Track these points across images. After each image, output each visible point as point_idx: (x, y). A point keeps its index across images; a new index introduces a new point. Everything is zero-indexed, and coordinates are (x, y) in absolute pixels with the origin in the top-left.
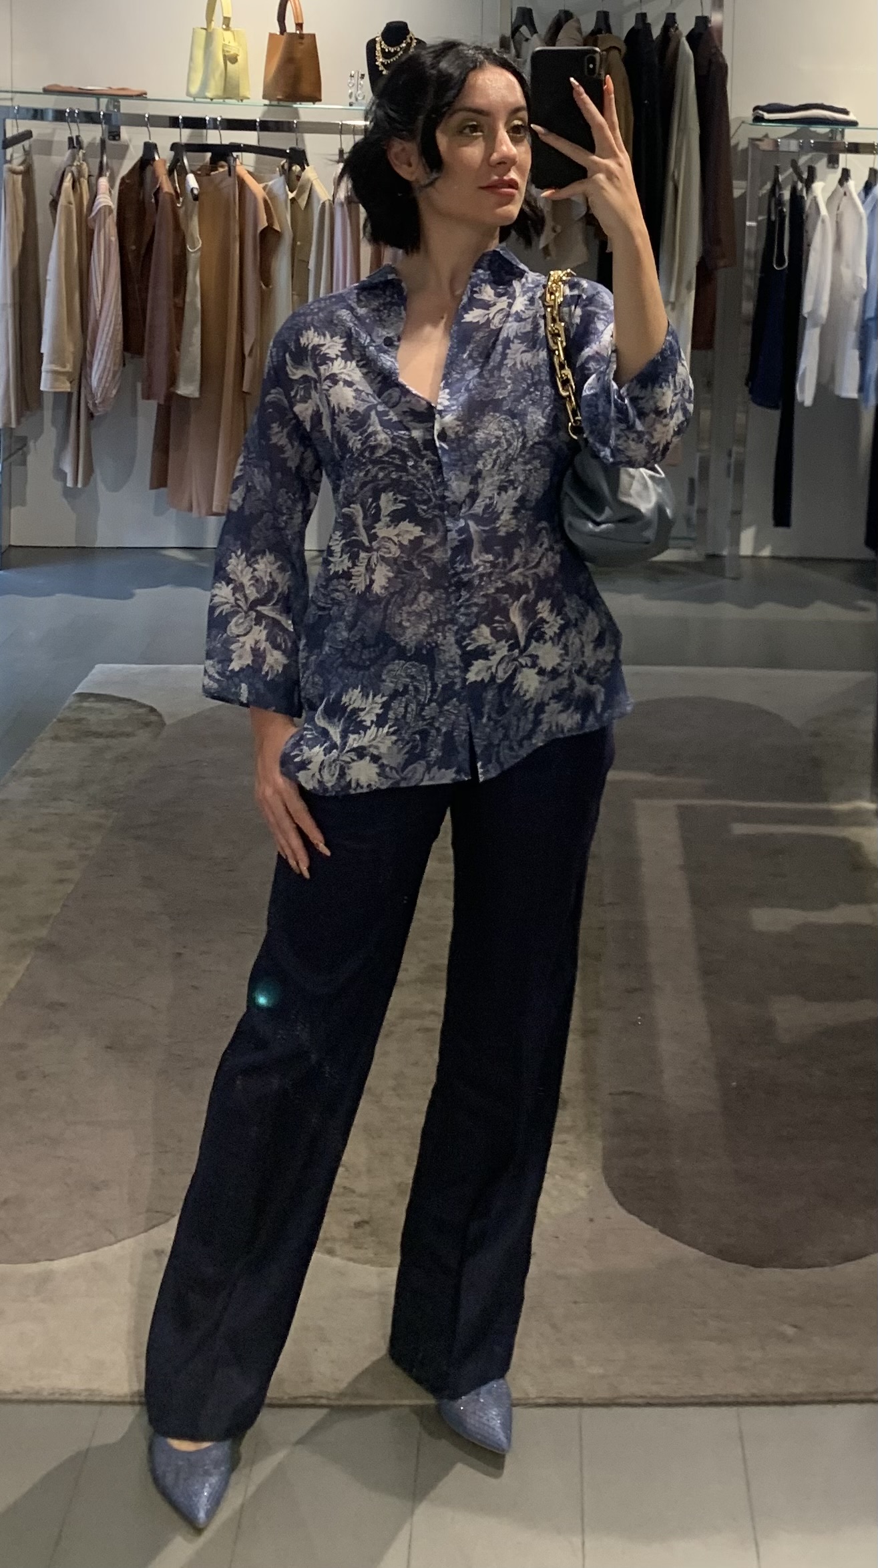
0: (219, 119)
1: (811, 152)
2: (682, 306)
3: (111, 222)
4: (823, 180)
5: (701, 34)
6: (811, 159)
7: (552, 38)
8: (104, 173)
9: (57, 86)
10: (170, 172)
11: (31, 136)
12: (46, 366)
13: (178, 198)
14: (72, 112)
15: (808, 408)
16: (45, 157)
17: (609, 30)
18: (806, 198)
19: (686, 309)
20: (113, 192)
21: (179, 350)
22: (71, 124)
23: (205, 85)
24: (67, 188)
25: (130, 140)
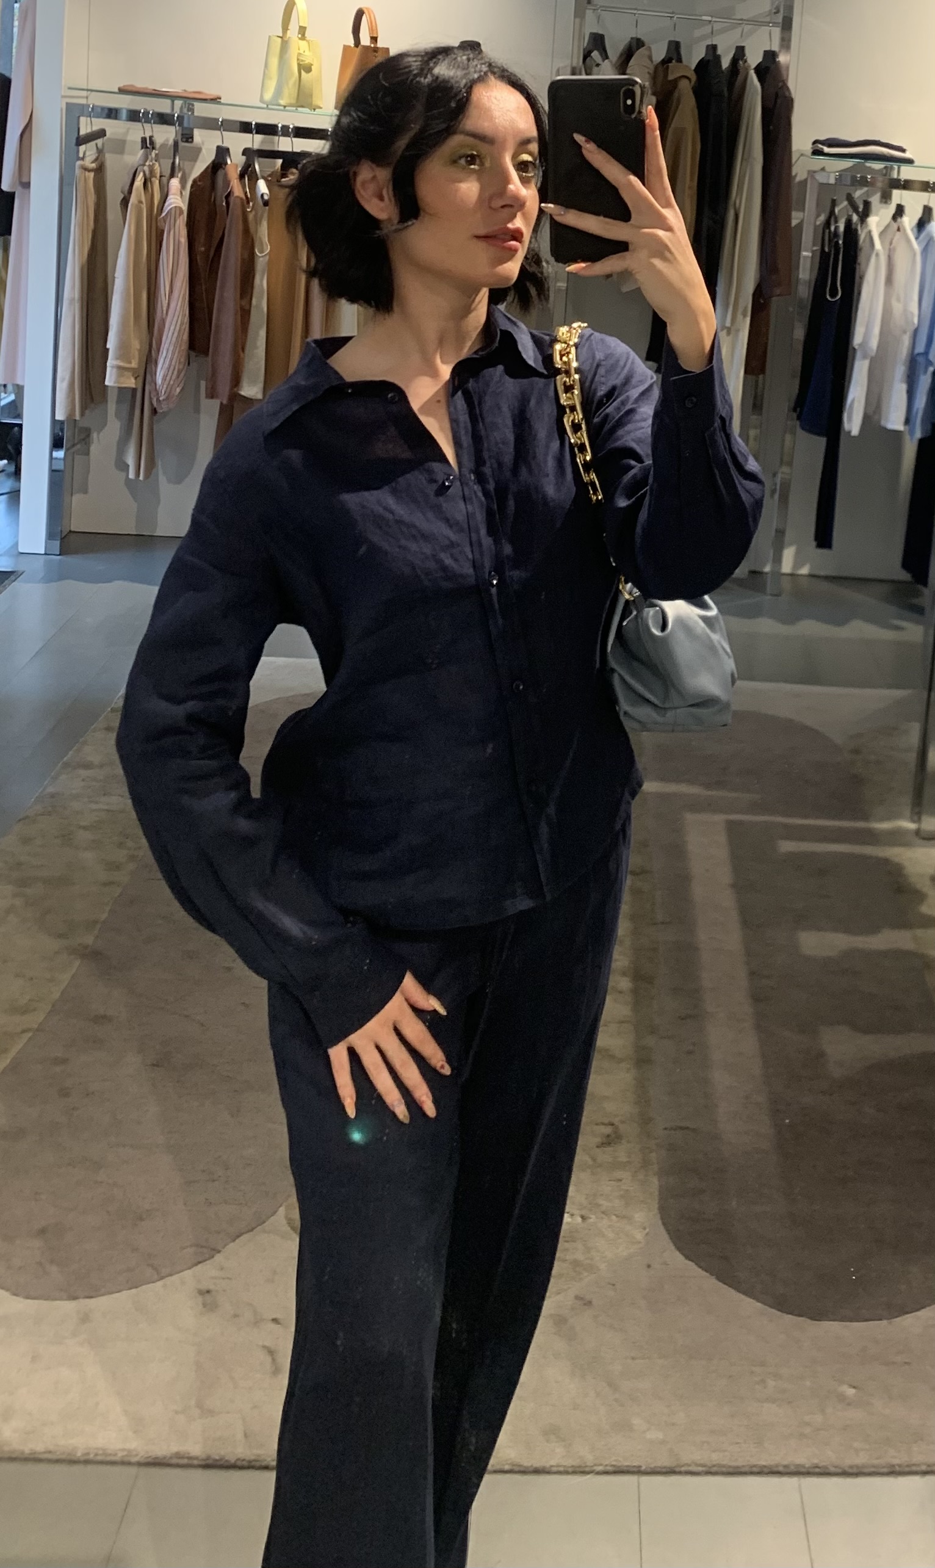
0: (291, 126)
1: (867, 186)
2: (738, 331)
3: (181, 223)
4: (877, 215)
5: (767, 69)
6: (867, 194)
7: (623, 65)
8: (176, 174)
9: (132, 86)
10: (242, 176)
11: (106, 136)
12: (111, 362)
13: (248, 203)
14: (146, 113)
15: (854, 437)
16: (119, 156)
17: (680, 60)
18: (860, 232)
19: (741, 334)
20: (184, 193)
21: (243, 350)
22: (145, 125)
23: (278, 92)
24: (137, 189)
25: (203, 143)
